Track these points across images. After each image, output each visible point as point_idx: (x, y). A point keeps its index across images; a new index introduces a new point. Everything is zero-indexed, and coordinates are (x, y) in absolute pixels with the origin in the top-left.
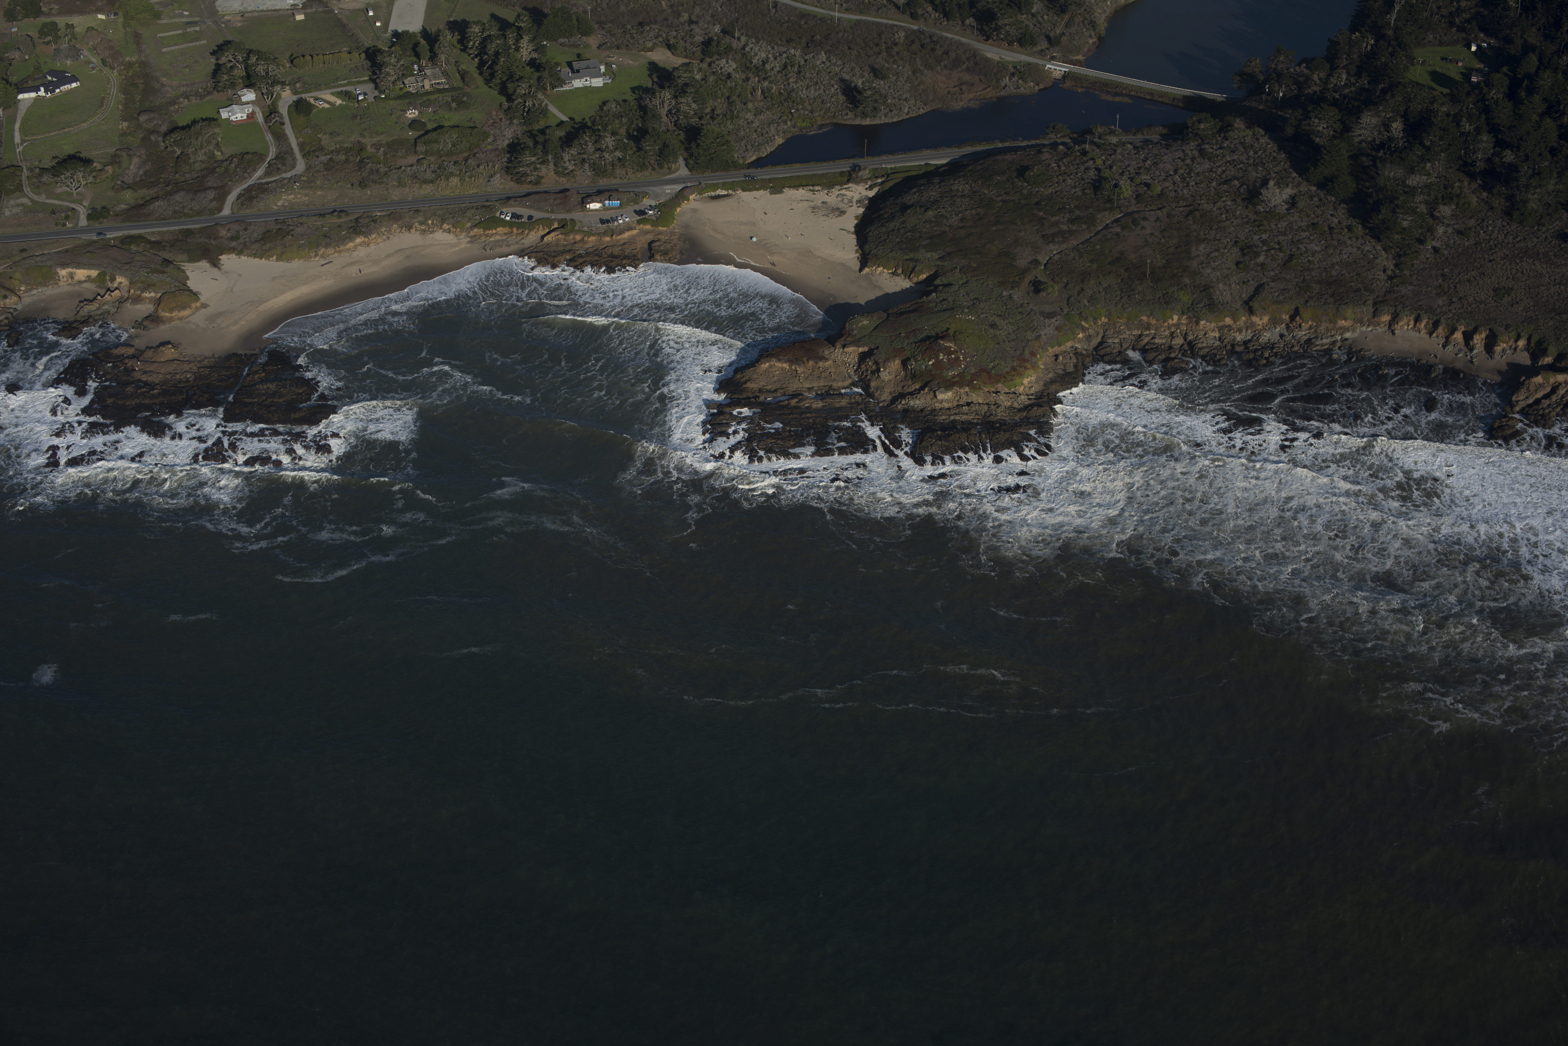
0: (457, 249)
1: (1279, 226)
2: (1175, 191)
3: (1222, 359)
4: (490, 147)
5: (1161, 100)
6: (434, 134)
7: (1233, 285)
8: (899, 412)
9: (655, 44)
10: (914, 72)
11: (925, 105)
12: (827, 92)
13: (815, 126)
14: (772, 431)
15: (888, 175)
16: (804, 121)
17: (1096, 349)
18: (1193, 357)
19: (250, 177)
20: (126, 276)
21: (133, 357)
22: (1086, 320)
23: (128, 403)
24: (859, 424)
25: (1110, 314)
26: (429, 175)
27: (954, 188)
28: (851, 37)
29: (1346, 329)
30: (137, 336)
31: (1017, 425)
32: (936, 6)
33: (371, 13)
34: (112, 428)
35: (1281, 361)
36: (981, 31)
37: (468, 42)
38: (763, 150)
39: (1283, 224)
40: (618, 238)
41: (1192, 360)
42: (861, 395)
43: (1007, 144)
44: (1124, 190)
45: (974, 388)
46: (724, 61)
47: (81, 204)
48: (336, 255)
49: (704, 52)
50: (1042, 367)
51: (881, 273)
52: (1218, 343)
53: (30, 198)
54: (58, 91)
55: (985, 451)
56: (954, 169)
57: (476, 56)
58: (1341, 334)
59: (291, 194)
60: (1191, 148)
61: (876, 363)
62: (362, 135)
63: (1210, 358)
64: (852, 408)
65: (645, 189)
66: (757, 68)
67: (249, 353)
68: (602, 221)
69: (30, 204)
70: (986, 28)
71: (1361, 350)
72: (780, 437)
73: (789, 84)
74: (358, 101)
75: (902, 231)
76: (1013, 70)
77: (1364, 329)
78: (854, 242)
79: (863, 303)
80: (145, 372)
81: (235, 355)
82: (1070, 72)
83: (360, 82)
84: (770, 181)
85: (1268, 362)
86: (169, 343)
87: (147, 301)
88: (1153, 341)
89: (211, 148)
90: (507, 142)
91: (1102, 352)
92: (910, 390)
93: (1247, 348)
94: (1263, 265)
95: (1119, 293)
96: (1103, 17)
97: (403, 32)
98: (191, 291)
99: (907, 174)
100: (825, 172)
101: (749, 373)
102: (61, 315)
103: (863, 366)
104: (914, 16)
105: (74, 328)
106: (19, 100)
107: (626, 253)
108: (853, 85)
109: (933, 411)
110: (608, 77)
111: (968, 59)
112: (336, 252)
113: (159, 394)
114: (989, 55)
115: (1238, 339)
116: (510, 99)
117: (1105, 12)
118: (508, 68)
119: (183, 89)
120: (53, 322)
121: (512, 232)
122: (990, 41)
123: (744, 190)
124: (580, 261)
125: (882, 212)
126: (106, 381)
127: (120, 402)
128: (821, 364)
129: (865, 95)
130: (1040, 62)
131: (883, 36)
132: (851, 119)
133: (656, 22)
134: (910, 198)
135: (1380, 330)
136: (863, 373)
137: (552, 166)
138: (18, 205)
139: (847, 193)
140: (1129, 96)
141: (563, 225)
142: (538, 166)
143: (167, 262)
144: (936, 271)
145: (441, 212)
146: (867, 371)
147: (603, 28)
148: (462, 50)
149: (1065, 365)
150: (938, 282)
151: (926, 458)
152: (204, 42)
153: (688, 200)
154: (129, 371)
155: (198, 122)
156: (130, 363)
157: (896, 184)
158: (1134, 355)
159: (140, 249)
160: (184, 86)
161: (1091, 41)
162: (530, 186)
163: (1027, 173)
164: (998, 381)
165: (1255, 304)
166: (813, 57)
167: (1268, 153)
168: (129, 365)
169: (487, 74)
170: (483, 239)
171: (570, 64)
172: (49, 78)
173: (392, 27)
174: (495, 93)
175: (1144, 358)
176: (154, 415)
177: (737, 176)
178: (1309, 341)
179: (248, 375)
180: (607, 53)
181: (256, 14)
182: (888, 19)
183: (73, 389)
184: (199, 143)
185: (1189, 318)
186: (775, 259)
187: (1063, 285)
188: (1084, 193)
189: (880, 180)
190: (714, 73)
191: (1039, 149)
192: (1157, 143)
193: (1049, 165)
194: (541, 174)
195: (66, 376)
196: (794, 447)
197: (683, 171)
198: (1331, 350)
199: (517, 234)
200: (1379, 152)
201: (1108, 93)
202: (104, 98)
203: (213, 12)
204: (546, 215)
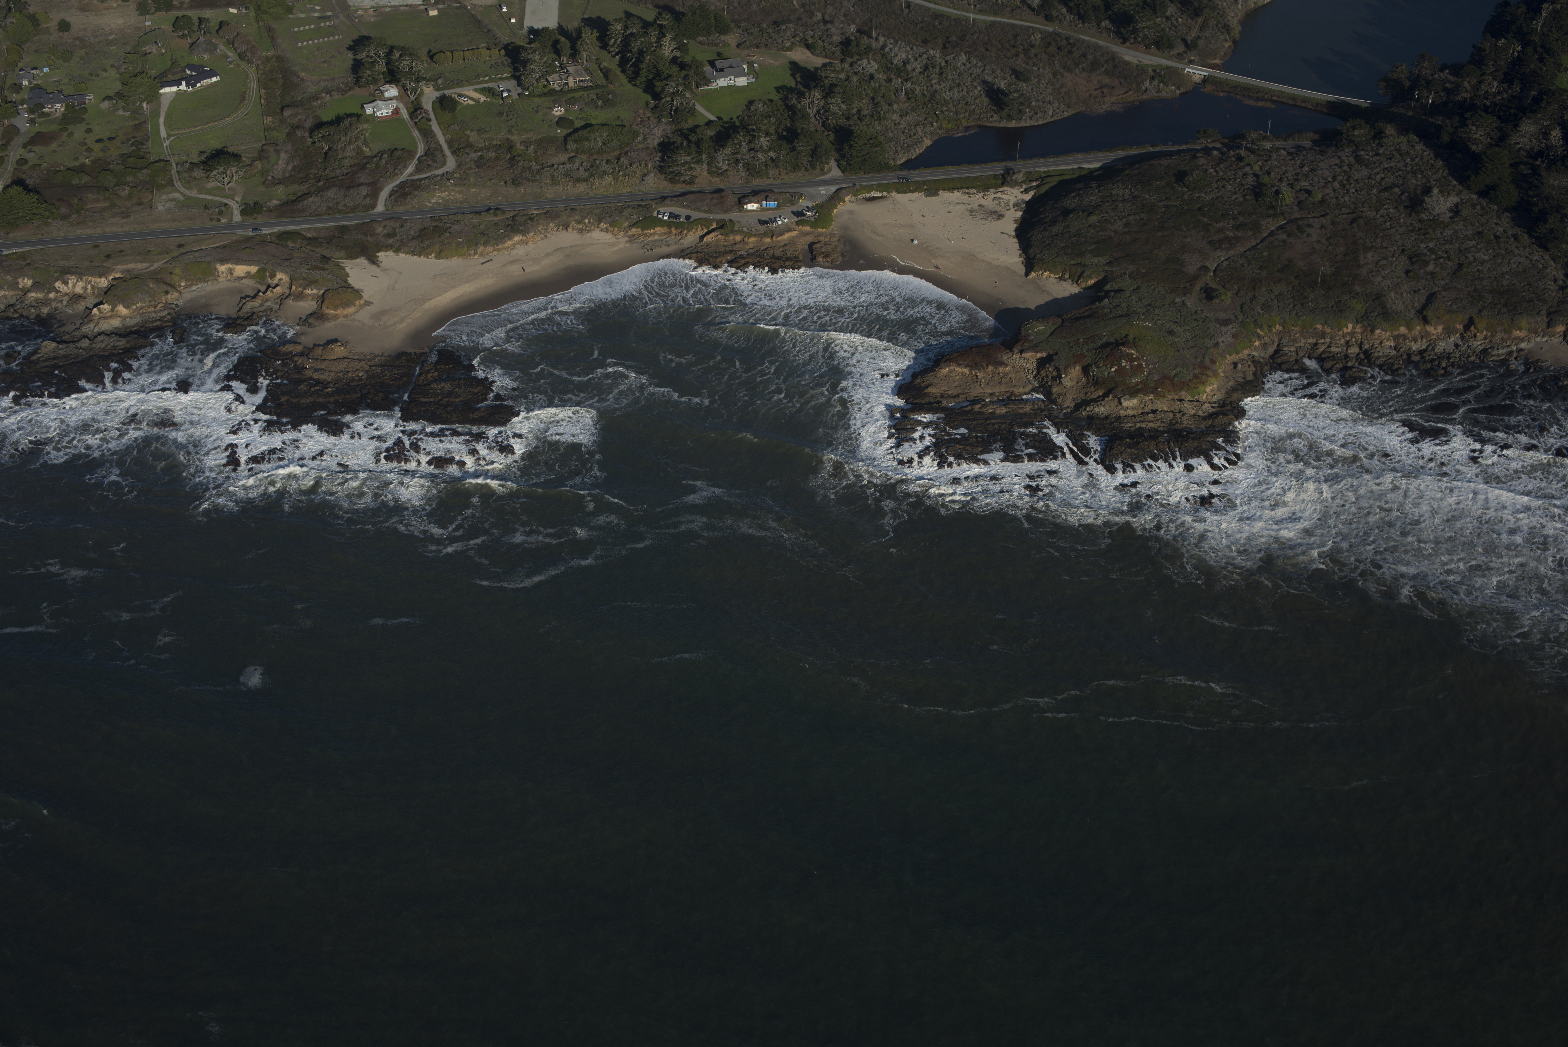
0: (616, 248)
1: (1445, 234)
2: (1336, 198)
3: (1400, 368)
4: (640, 146)
5: (1304, 105)
6: (584, 133)
7: (1404, 294)
8: (1084, 418)
9: (793, 43)
10: (1055, 74)
11: (1069, 107)
12: (971, 94)
13: (961, 128)
14: (959, 437)
15: (1043, 178)
16: (949, 123)
17: (1272, 357)
18: (1370, 366)
19: (402, 174)
20: (286, 273)
21: (302, 354)
22: (1261, 327)
23: (302, 401)
24: (1044, 430)
25: (1284, 322)
26: (582, 173)
27: (1114, 192)
28: (986, 38)
29: (1522, 340)
30: (303, 334)
31: (1203, 433)
32: (1071, 8)
33: (505, 10)
34: (289, 427)
35: (1459, 371)
36: (1118, 33)
37: (610, 39)
38: (913, 151)
39: (1448, 233)
40: (779, 239)
41: (1369, 369)
42: (1043, 401)
43: (1158, 149)
44: (1286, 197)
45: (1158, 396)
46: (865, 61)
47: (233, 199)
48: (495, 253)
49: (843, 53)
50: (1222, 374)
51: (1048, 278)
52: (1394, 352)
53: (181, 193)
54: (199, 85)
55: (1174, 459)
56: (1108, 173)
57: (617, 54)
58: (1517, 344)
59: (445, 191)
60: (1346, 154)
61: (1057, 369)
62: (510, 132)
63: (1387, 367)
64: (1036, 414)
65: (800, 190)
66: (898, 69)
67: (418, 351)
68: (762, 222)
69: (182, 198)
70: (1123, 31)
71: (1538, 361)
72: (968, 442)
73: (932, 86)
74: (503, 98)
75: (1067, 235)
76: (1152, 74)
77: (1539, 339)
78: (1017, 246)
79: (1033, 308)
80: (316, 370)
81: (404, 353)
82: (1209, 76)
83: (502, 79)
84: (924, 183)
85: (1446, 372)
86: (336, 341)
87: (310, 298)
88: (1329, 350)
89: (360, 144)
90: (657, 141)
91: (1279, 361)
92: (1093, 397)
93: (1423, 358)
94: (1432, 273)
95: (1291, 300)
96: (1236, 20)
97: (543, 29)
98: (353, 288)
99: (1061, 178)
100: (979, 174)
101: (929, 377)
102: (223, 312)
103: (1042, 372)
104: (1048, 18)
105: (238, 324)
106: (161, 95)
107: (788, 255)
108: (996, 87)
109: (1119, 418)
110: (751, 77)
111: (1106, 62)
112: (494, 250)
113: (332, 392)
114: (1127, 58)
115: (1414, 348)
116: (656, 96)
117: (1236, 15)
118: (655, 67)
119: (323, 84)
120: (216, 318)
121: (671, 232)
122: (1128, 43)
123: (898, 192)
124: (742, 262)
125: (1042, 216)
126: (277, 378)
127: (294, 400)
128: (1001, 369)
129: (1011, 97)
130: (1179, 66)
131: (1019, 38)
132: (996, 121)
133: (790, 22)
134: (1071, 202)
135: (1555, 341)
136: (1043, 379)
137: (705, 166)
138: (171, 200)
139: (1003, 196)
140: (1272, 101)
141: (722, 225)
142: (692, 166)
143: (325, 259)
144: (1105, 277)
145: (597, 211)
146: (1047, 376)
147: (739, 27)
148: (601, 48)
149: (1244, 373)
150: (1108, 287)
151: (1116, 466)
152: (339, 37)
153: (844, 202)
154: (300, 369)
155: (344, 118)
156: (300, 361)
157: (1051, 188)
158: (1311, 364)
159: (298, 246)
160: (324, 81)
161: (1227, 45)
162: (684, 185)
163: (1186, 178)
164: (1182, 389)
165: (1429, 314)
166: (954, 59)
167: (1425, 159)
168: (299, 363)
169: (630, 72)
170: (642, 238)
171: (712, 63)
172: (188, 72)
173: (527, 23)
174: (640, 91)
175: (1321, 367)
176: (329, 414)
177: (891, 178)
178: (1485, 351)
179: (420, 374)
180: (746, 52)
181: (389, 9)
182: (1023, 20)
183: (246, 386)
184: (348, 138)
185: (1363, 326)
186: (939, 262)
187: (1235, 292)
188: (1245, 200)
189: (1034, 184)
190: (856, 73)
191: (1193, 154)
192: (1310, 149)
193: (1207, 170)
194: (694, 174)
195: (235, 373)
196: (982, 453)
197: (836, 173)
198: (1508, 360)
199: (676, 234)
200: (1537, 160)
201: (1249, 97)
202: (245, 93)
203: (345, 7)
204: (704, 215)
